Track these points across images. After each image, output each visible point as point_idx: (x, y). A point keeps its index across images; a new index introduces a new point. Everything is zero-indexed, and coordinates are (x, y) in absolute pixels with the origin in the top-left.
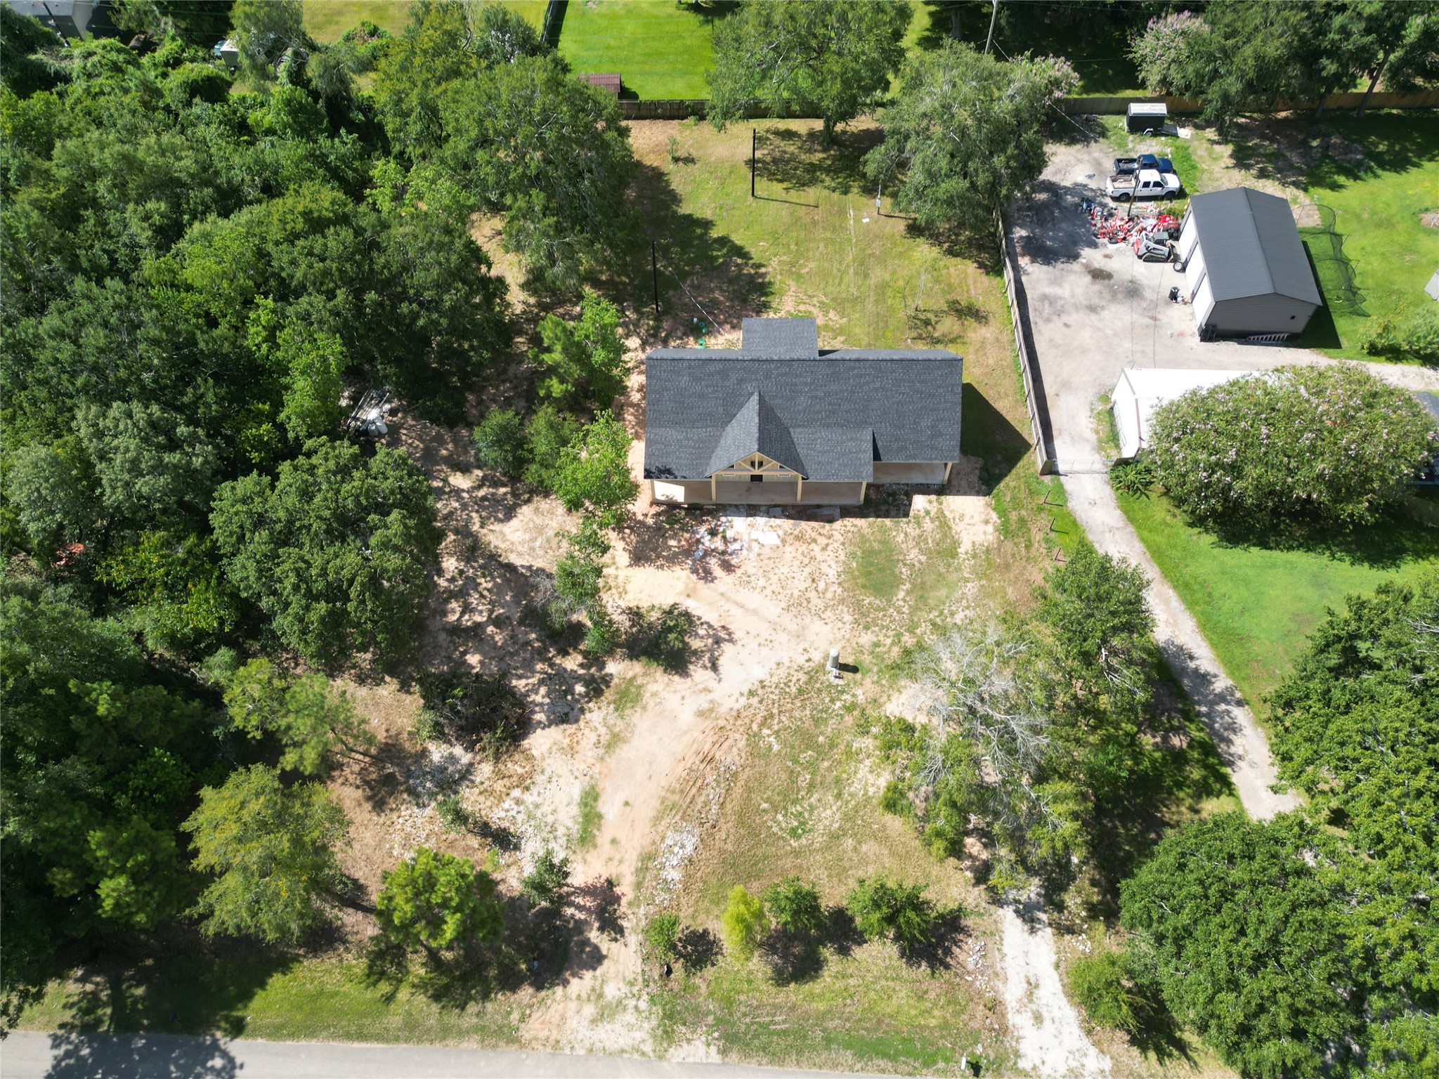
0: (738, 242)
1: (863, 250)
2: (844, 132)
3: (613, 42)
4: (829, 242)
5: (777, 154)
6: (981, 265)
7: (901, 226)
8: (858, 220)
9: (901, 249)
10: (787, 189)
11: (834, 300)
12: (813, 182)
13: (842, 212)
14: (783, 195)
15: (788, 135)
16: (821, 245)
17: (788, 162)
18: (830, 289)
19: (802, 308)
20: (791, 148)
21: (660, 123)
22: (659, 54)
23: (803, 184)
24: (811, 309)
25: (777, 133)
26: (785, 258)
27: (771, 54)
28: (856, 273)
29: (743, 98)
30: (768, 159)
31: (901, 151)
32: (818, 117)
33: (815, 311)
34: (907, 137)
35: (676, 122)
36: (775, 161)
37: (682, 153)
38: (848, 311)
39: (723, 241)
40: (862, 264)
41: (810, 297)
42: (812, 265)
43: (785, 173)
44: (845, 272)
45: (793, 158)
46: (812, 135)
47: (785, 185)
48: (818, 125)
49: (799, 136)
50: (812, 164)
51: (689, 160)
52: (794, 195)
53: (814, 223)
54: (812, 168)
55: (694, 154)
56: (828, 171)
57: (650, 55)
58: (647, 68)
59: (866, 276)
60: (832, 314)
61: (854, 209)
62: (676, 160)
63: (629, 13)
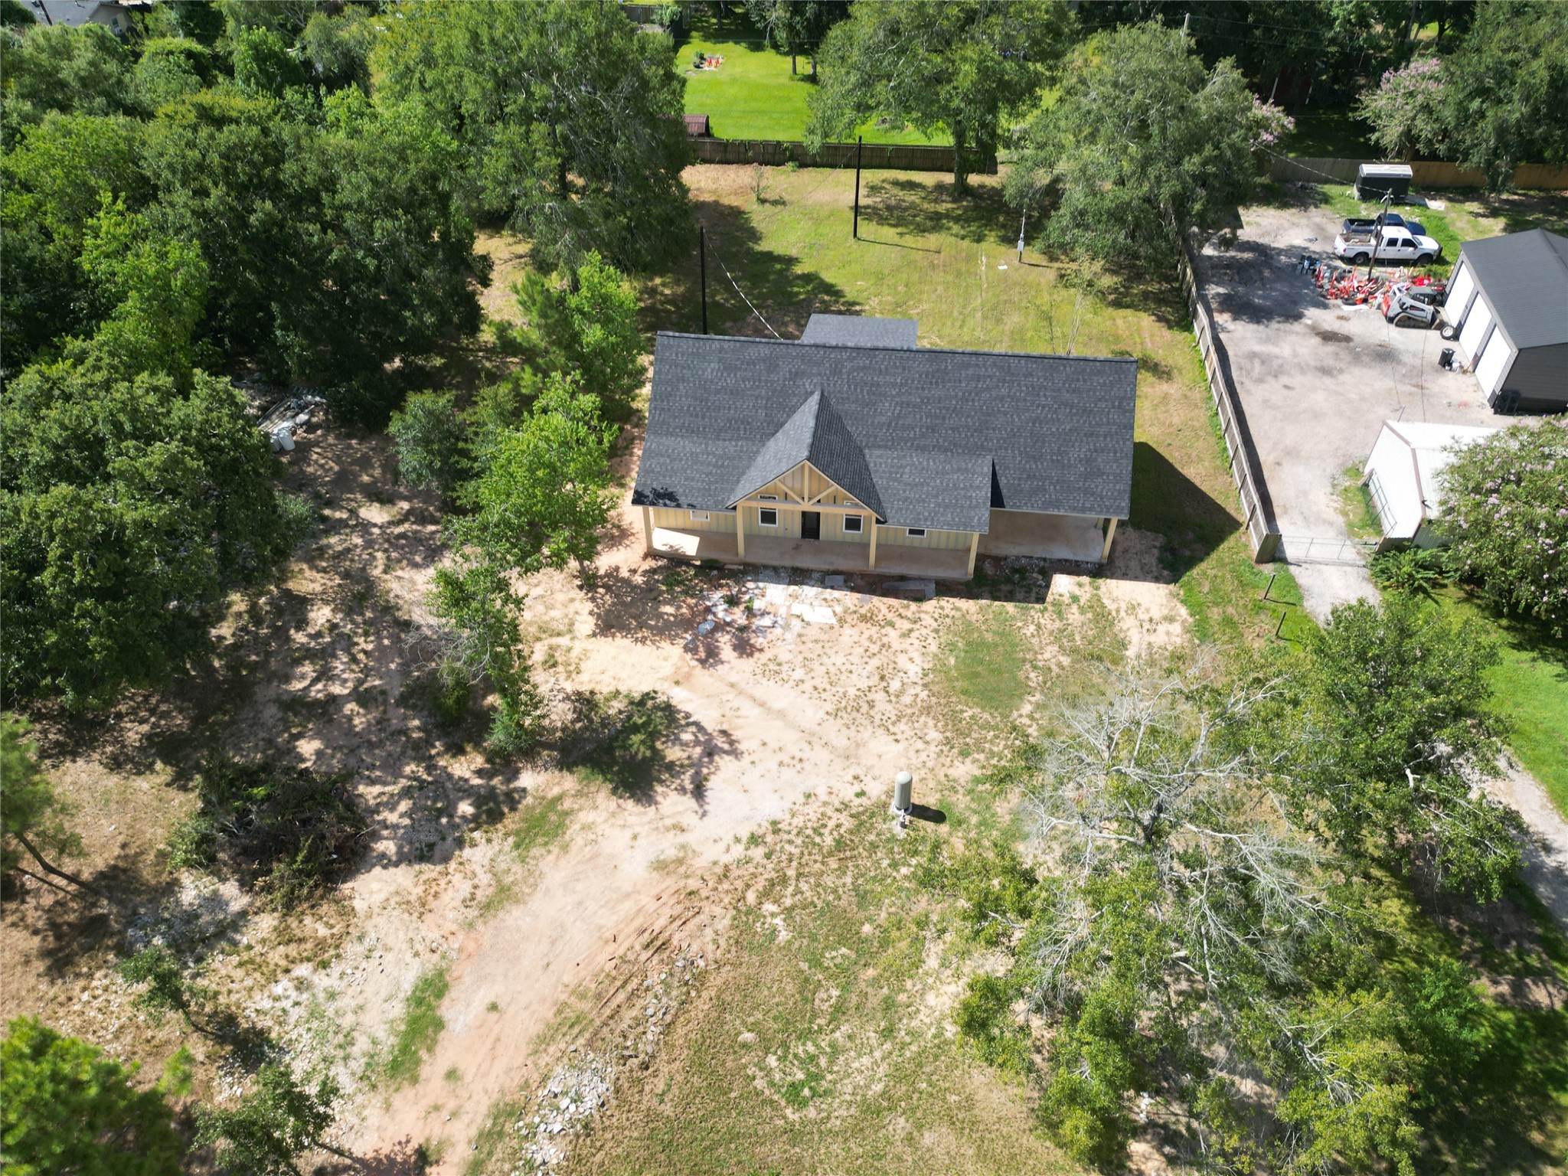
0: (829, 280)
1: (996, 296)
2: (980, 185)
3: (707, 101)
4: (951, 285)
5: (893, 202)
6: (1162, 319)
7: (1049, 275)
8: (991, 267)
10: (901, 234)
12: (936, 229)
13: (971, 259)
14: (897, 240)
15: (911, 185)
16: (940, 288)
17: (906, 209)
18: (947, 331)
20: (911, 197)
21: (749, 168)
23: (922, 230)
25: (896, 183)
26: (889, 298)
28: (985, 318)
30: (881, 206)
32: (948, 171)
35: (769, 167)
36: (889, 208)
37: (770, 196)
39: (808, 278)
40: (993, 309)
42: (925, 306)
43: (900, 219)
44: (970, 316)
45: (913, 206)
46: (940, 187)
47: (900, 230)
48: (949, 178)
49: (924, 187)
50: (937, 213)
51: (779, 202)
52: (909, 240)
53: (933, 267)
54: (937, 217)
55: (787, 198)
56: (957, 219)
59: (999, 321)
61: (988, 257)
62: (763, 201)
63: (733, 81)
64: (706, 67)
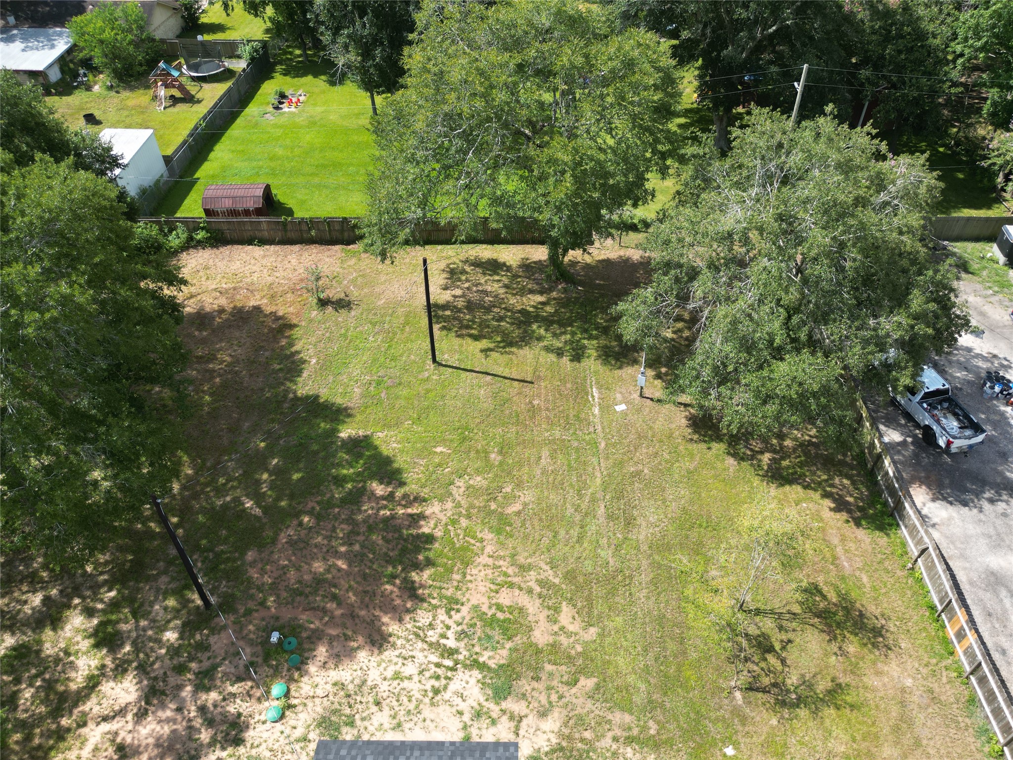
0: (385, 451)
1: (620, 464)
2: (574, 264)
3: (280, 152)
4: (559, 447)
5: (474, 297)
6: (841, 505)
7: (680, 420)
8: (606, 408)
9: (688, 465)
10: (486, 351)
11: (570, 576)
12: (526, 339)
13: (581, 392)
14: (480, 363)
15: (494, 267)
16: (545, 453)
17: (488, 310)
18: (562, 549)
19: (505, 598)
20: (494, 286)
21: (314, 249)
22: (336, 165)
23: (508, 343)
24: (524, 600)
25: (477, 264)
26: (478, 481)
27: (458, 143)
28: (610, 517)
29: (413, 213)
30: (460, 303)
31: (684, 298)
32: (542, 243)
33: (532, 606)
34: (694, 274)
35: (338, 248)
36: (470, 306)
37: (334, 293)
38: (599, 607)
39: (359, 446)
40: (619, 495)
41: (524, 569)
42: (527, 496)
43: (484, 324)
44: (589, 513)
45: (498, 301)
46: (528, 268)
47: (485, 343)
48: (540, 253)
49: (509, 269)
50: (523, 312)
51: (343, 304)
52: (498, 362)
53: (533, 411)
54: (525, 319)
55: (355, 294)
56: (548, 322)
57: (324, 166)
58: (316, 180)
59: (630, 522)
60: (566, 615)
61: (600, 388)
62: (323, 303)
63: (312, 123)
64: (285, 108)
